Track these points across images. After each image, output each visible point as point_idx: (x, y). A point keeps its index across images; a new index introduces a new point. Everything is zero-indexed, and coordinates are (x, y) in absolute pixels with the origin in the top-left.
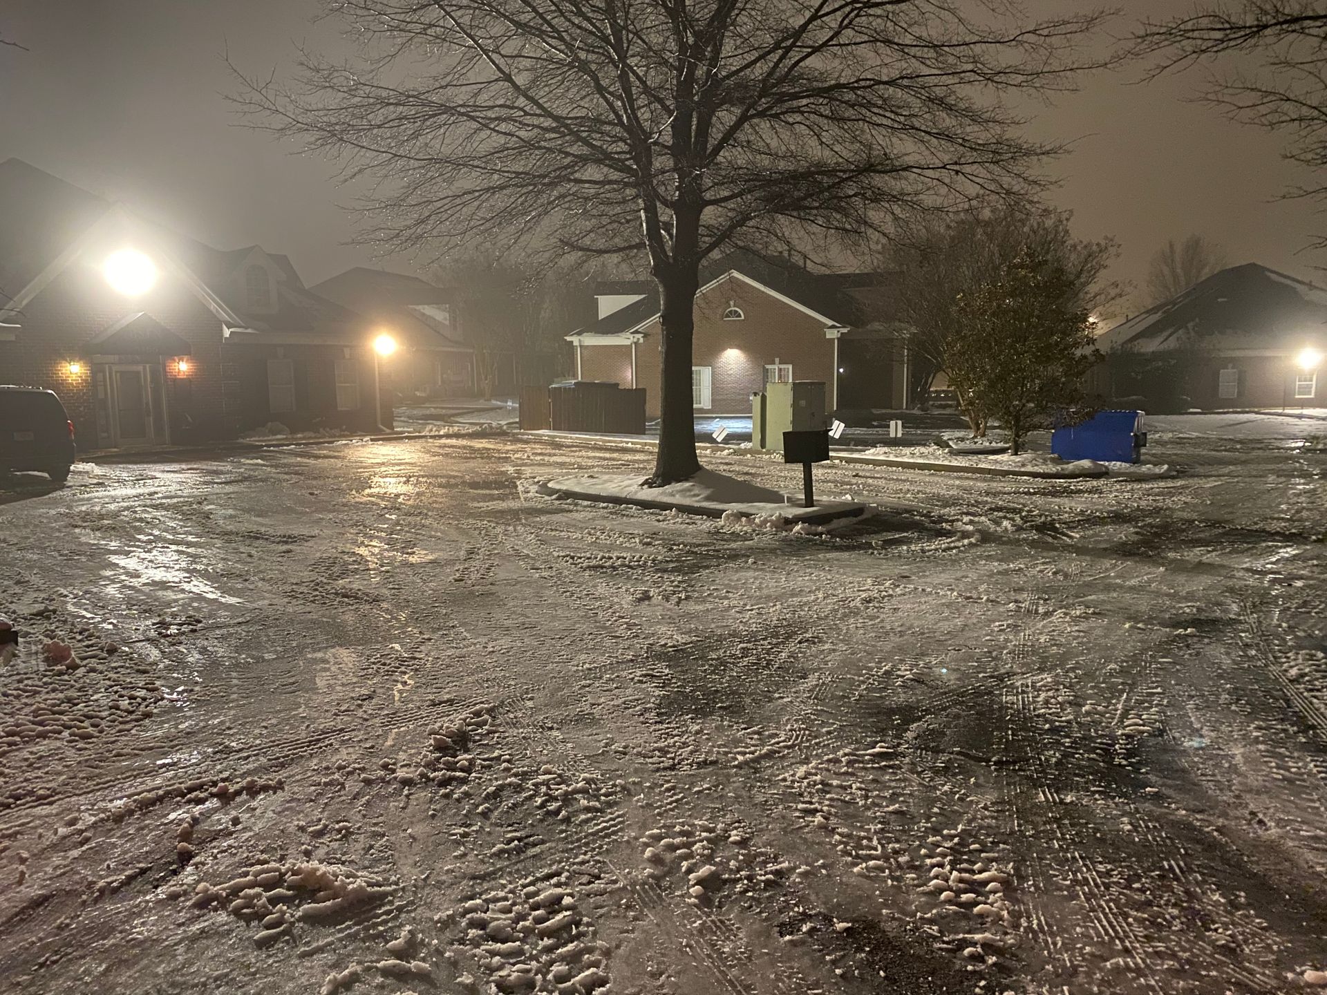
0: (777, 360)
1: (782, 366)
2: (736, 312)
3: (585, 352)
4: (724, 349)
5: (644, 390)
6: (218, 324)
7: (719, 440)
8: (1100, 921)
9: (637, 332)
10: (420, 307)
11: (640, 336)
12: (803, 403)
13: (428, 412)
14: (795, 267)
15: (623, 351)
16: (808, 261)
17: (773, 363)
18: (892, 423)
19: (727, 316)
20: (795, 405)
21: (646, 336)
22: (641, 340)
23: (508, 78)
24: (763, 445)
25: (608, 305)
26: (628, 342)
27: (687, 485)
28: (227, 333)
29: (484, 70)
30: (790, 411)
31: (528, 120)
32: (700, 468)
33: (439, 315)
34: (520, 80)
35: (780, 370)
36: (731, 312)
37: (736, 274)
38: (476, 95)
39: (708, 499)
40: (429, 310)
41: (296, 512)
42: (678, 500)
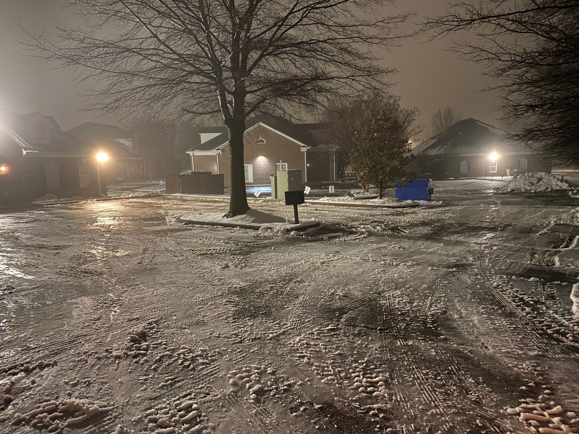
0: (281, 161)
1: (283, 164)
2: (262, 140)
3: (195, 159)
4: (258, 156)
5: (223, 175)
6: (20, 149)
7: (257, 196)
8: (425, 394)
9: (218, 149)
10: (118, 140)
11: (220, 151)
12: (292, 179)
13: (123, 187)
14: (286, 120)
15: (213, 158)
16: (292, 118)
17: (279, 162)
18: (330, 187)
19: (258, 142)
20: (289, 180)
21: (223, 151)
22: (221, 153)
23: (156, 36)
24: (276, 197)
25: (205, 137)
26: (215, 154)
27: (244, 216)
28: (24, 152)
29: (145, 32)
30: (287, 183)
31: (165, 55)
32: (249, 208)
33: (127, 143)
34: (161, 37)
35: (282, 165)
36: (260, 140)
37: (262, 124)
38: (141, 44)
39: (253, 222)
40: (122, 141)
41: (61, 235)
42: (240, 223)
